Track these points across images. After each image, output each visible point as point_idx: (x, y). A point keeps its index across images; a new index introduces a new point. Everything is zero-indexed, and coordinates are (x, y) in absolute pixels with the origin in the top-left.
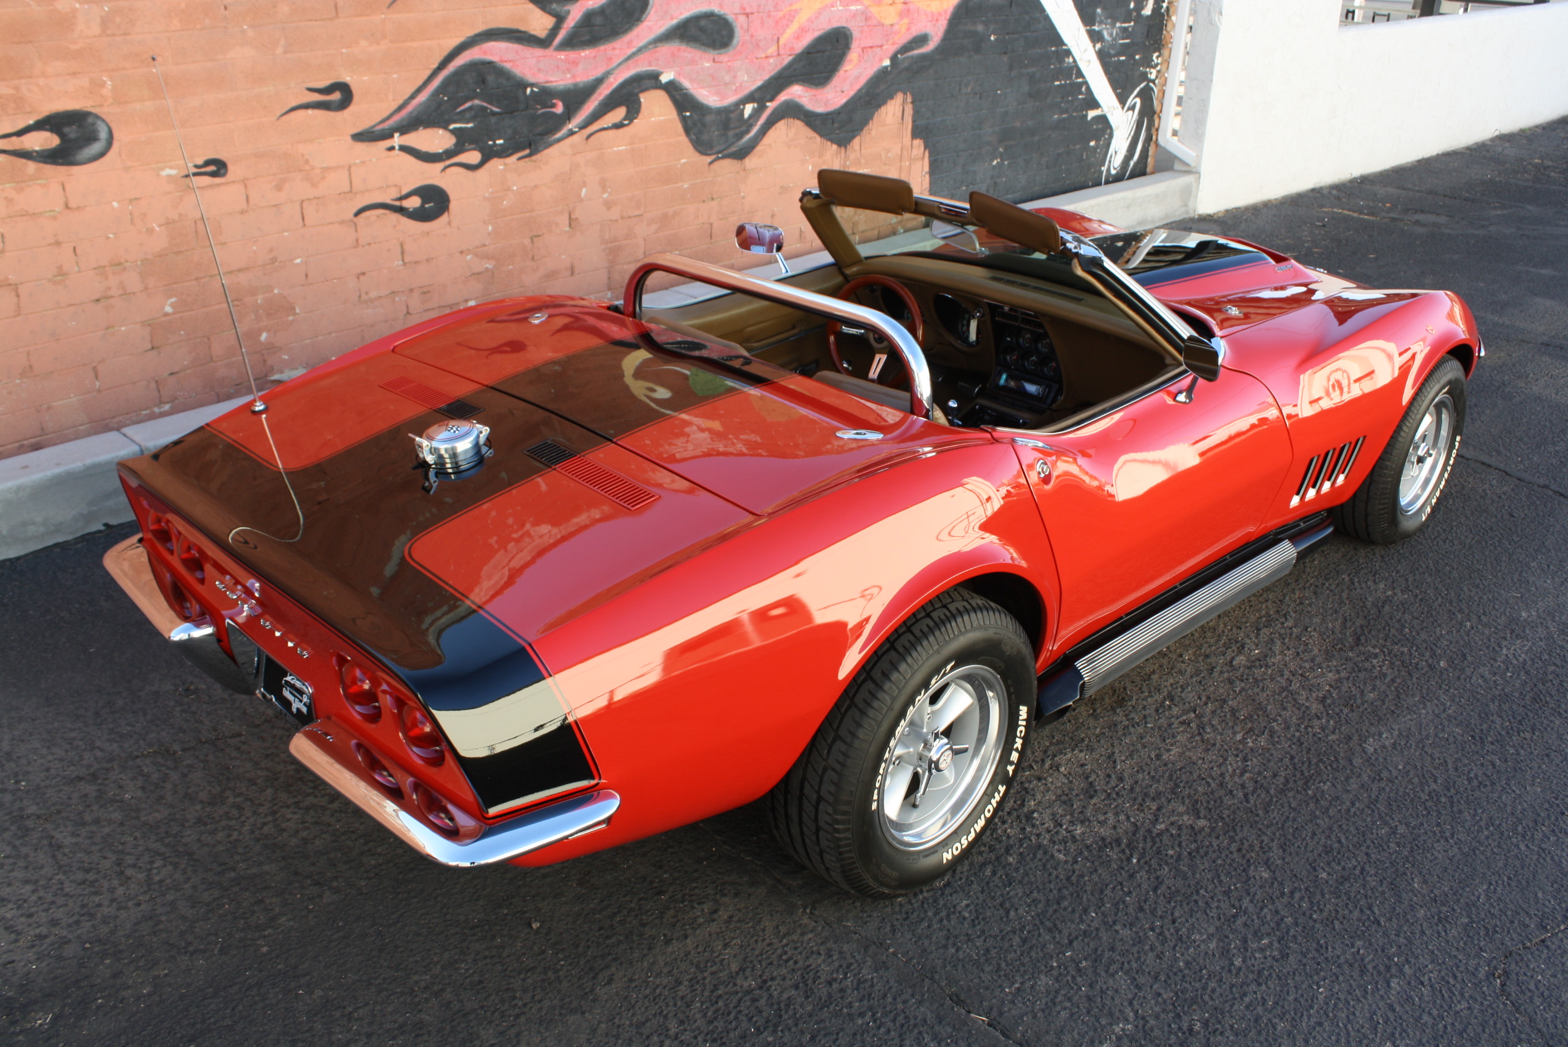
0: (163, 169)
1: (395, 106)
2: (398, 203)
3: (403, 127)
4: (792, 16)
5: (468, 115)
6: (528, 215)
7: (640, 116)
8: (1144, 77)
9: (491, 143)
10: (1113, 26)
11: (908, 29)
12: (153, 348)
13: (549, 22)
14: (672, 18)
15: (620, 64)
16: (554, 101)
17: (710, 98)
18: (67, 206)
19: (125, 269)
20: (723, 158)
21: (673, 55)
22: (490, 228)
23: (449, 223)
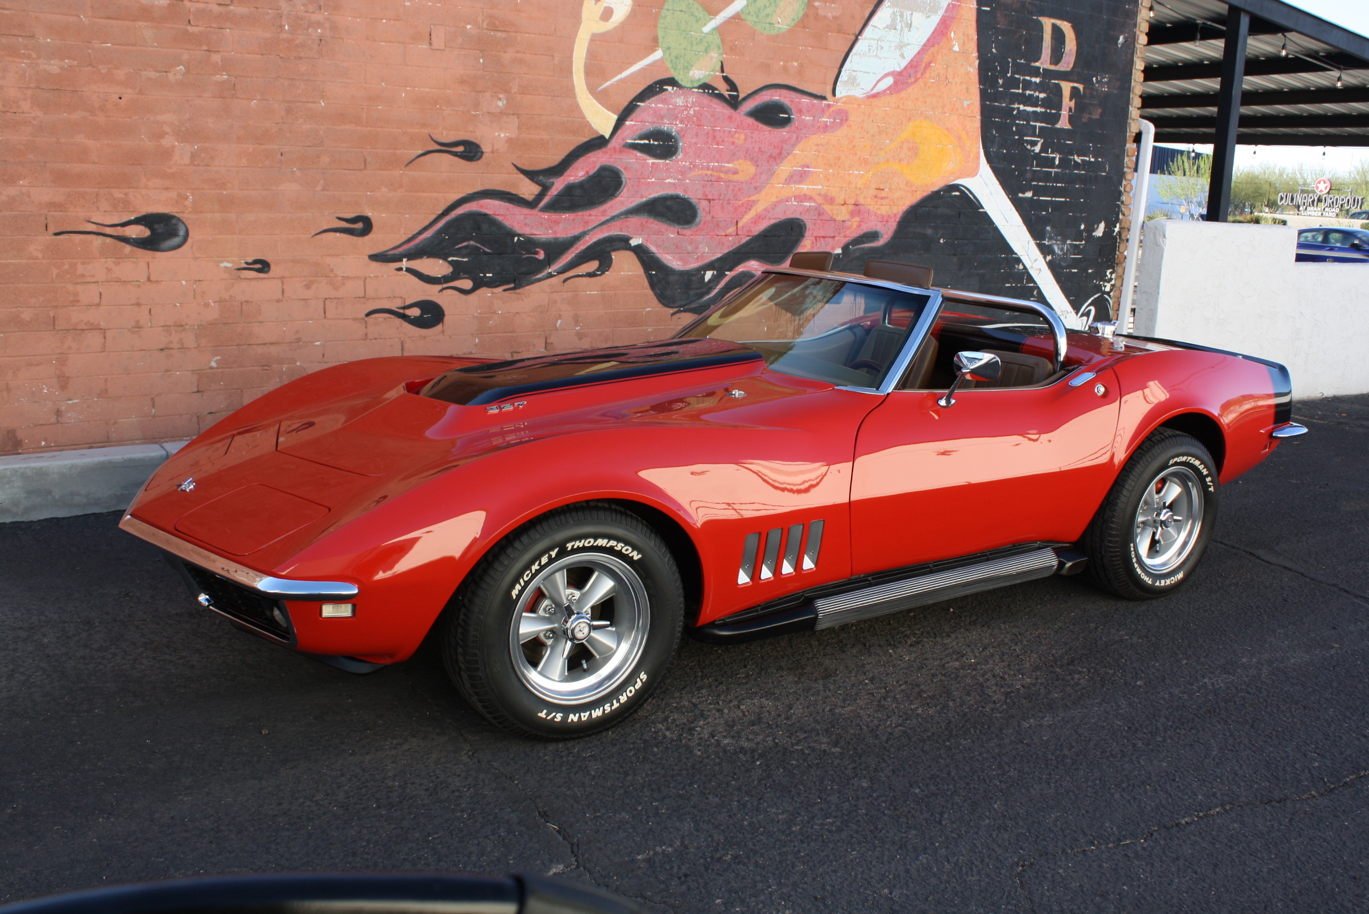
0: (222, 262)
1: (405, 238)
2: (401, 311)
3: (410, 254)
4: (750, 205)
5: (464, 252)
6: (510, 334)
7: (611, 270)
8: (1098, 288)
9: (482, 275)
10: (1064, 243)
11: (859, 226)
12: (198, 391)
13: (535, 189)
14: (642, 197)
15: (594, 228)
16: (537, 250)
17: (674, 262)
18: (149, 279)
19: (185, 330)
20: (684, 311)
21: (642, 225)
22: (477, 341)
23: (443, 332)
